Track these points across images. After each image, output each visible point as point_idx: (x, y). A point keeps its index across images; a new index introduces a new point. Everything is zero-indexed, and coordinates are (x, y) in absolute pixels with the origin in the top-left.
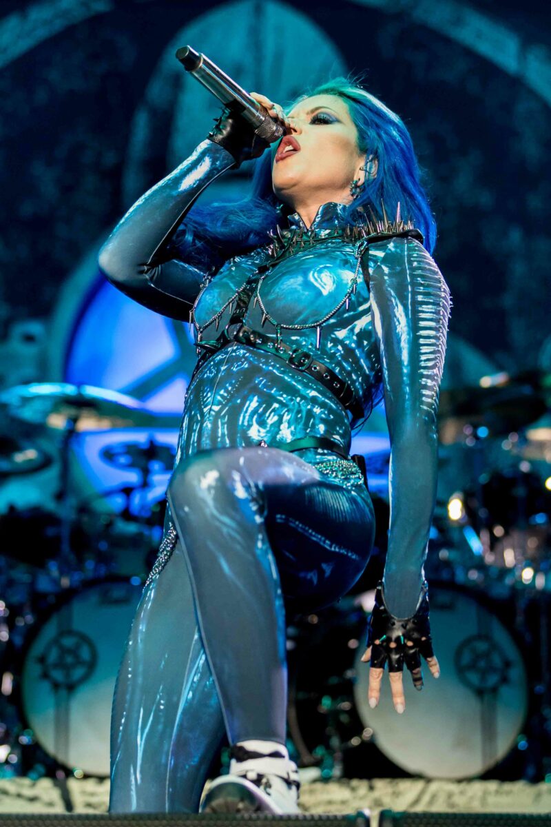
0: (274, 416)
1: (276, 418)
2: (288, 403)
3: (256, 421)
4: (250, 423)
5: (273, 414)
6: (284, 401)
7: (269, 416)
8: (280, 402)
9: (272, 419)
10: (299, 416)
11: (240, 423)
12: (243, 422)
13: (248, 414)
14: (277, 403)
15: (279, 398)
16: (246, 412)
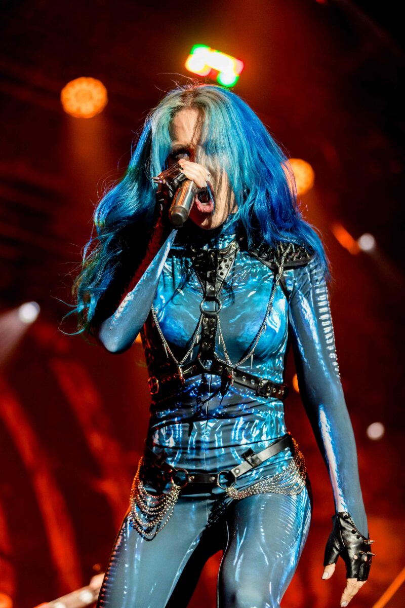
0: (256, 430)
1: (258, 432)
2: (265, 417)
3: (244, 436)
4: (240, 438)
5: (255, 428)
6: (262, 417)
7: (253, 430)
8: (259, 418)
9: (256, 433)
10: (272, 426)
11: (233, 438)
12: (235, 437)
13: (238, 431)
14: (257, 419)
15: (258, 415)
16: (236, 429)
